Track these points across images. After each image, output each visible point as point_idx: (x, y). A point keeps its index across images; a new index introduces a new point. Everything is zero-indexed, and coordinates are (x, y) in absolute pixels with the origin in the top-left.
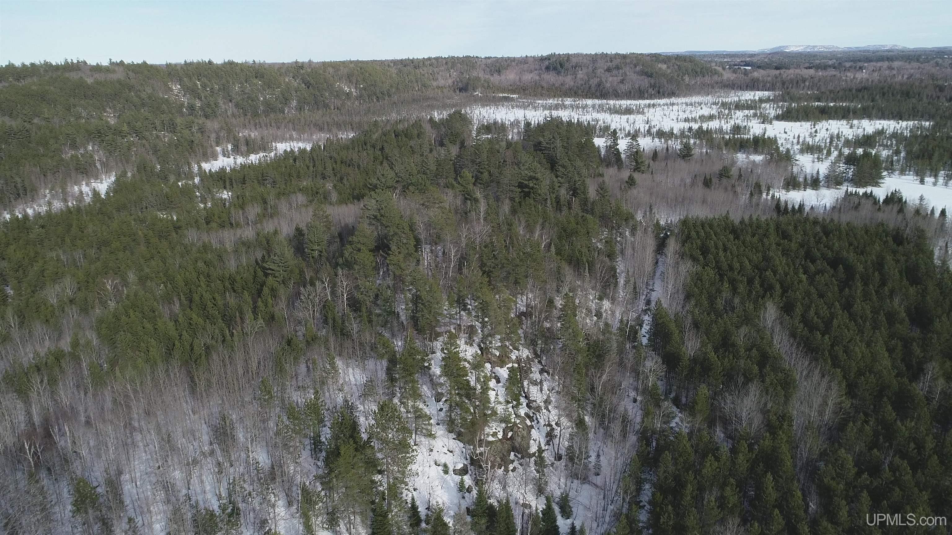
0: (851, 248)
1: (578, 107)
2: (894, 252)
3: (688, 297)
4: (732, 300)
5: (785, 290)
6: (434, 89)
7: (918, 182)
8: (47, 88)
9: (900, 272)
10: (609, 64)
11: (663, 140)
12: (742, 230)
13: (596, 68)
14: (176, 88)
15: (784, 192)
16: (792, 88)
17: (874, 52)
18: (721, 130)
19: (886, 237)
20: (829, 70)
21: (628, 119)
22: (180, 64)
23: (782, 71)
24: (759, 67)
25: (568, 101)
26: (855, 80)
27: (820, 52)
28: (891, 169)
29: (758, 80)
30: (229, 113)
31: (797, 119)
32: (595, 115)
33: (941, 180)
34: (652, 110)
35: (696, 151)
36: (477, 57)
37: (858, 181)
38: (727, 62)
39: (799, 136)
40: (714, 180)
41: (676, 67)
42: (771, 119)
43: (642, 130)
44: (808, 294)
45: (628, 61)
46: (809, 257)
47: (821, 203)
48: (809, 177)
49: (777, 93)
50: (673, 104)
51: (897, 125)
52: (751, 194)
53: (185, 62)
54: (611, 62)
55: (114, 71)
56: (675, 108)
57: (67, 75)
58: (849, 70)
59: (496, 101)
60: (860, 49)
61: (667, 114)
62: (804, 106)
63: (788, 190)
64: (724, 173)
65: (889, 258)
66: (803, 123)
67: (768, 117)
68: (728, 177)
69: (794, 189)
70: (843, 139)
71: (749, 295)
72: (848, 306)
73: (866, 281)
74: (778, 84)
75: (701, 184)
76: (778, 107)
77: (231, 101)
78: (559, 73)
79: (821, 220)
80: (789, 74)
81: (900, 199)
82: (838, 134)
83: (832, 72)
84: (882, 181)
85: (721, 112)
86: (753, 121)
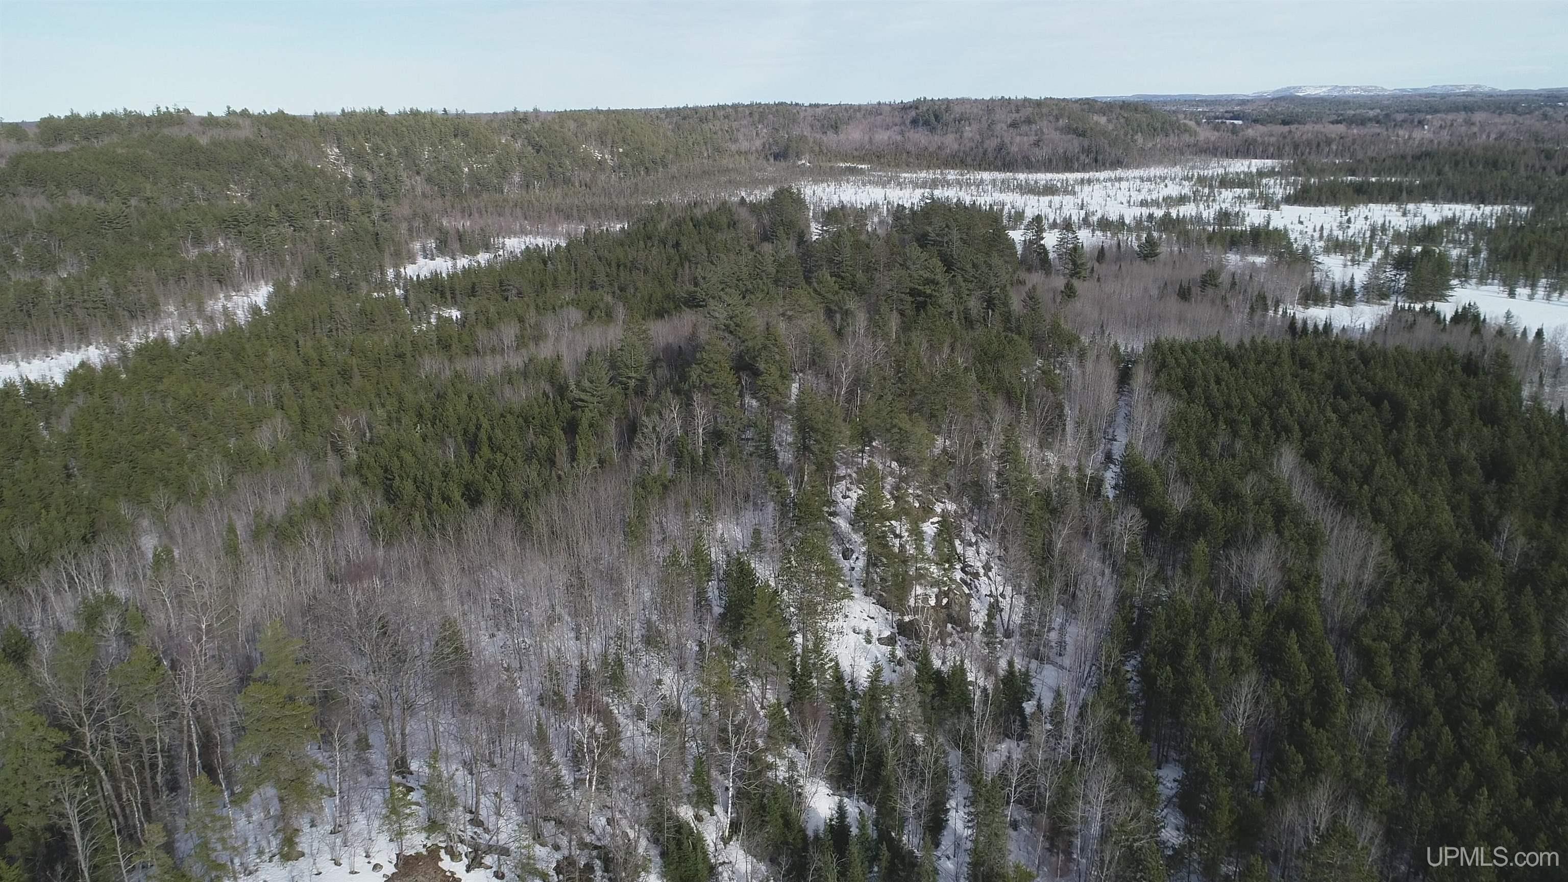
0: (1402, 379)
1: (969, 185)
2: (1464, 386)
3: (1169, 441)
4: (1231, 446)
5: (1305, 433)
6: (732, 156)
7: (1506, 295)
8: (141, 152)
9: (1472, 412)
10: (1015, 115)
11: (1109, 234)
12: (1241, 357)
13: (993, 122)
14: (333, 152)
15: (1300, 308)
16: (1310, 153)
17: (1443, 97)
18: (1199, 219)
19: (1452, 365)
20: (1369, 125)
21: (1051, 201)
22: (333, 115)
23: (1293, 127)
24: (1256, 121)
25: (952, 175)
26: (1411, 142)
27: (1355, 97)
28: (1464, 275)
29: (1255, 141)
30: (419, 190)
31: (1318, 202)
32: (999, 197)
33: (1541, 292)
34: (1087, 189)
35: (1163, 249)
36: (797, 104)
37: (1413, 292)
38: (1204, 113)
39: (1322, 228)
40: (1193, 289)
41: (1122, 120)
42: (1278, 201)
43: (1075, 218)
44: (1340, 437)
45: (1044, 110)
46: (1340, 391)
47: (1358, 323)
48: (1338, 287)
49: (1286, 162)
50: (1120, 179)
51: (1476, 211)
52: (1252, 308)
53: (343, 110)
54: (1018, 111)
55: (238, 126)
56: (1124, 184)
57: (166, 131)
58: (1401, 126)
59: (838, 176)
60: (1420, 92)
61: (1112, 193)
62: (1330, 181)
63: (1306, 306)
64: (1209, 280)
65: (1456, 392)
66: (1328, 208)
67: (1273, 200)
68: (1216, 286)
69: (1316, 304)
70: (1391, 233)
71: (1256, 437)
72: (1396, 452)
73: (1421, 420)
74: (1287, 149)
75: (1174, 297)
76: (1288, 184)
77: (418, 173)
78: (933, 130)
79: (1357, 343)
80: (1307, 131)
81: (1476, 317)
82: (1384, 224)
83: (1375, 129)
84: (1451, 293)
85: (1197, 190)
86: (1248, 206)
